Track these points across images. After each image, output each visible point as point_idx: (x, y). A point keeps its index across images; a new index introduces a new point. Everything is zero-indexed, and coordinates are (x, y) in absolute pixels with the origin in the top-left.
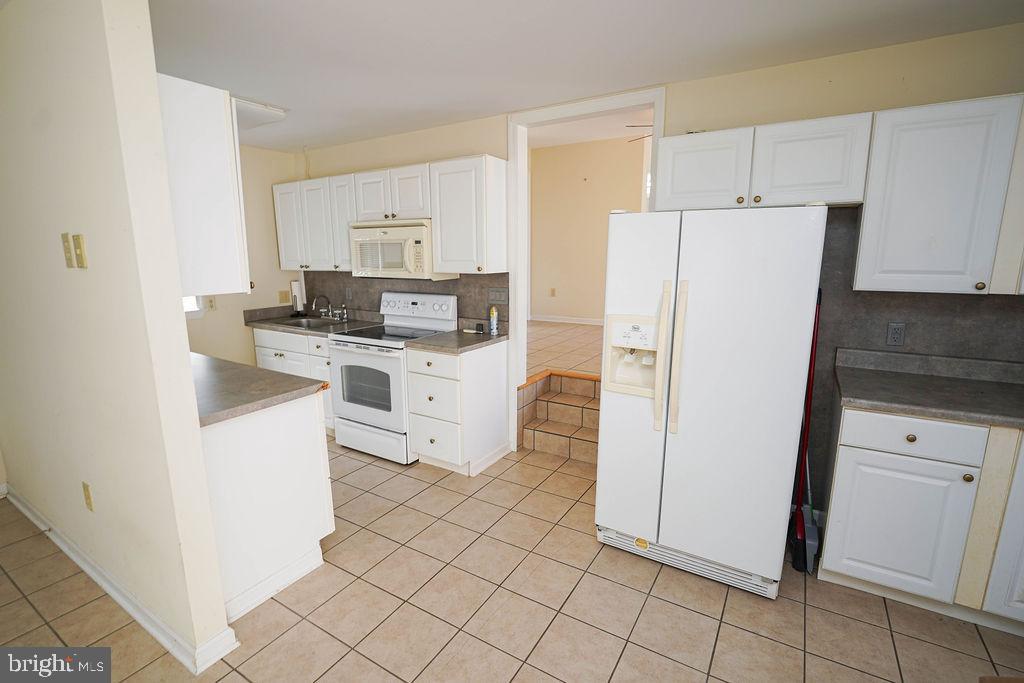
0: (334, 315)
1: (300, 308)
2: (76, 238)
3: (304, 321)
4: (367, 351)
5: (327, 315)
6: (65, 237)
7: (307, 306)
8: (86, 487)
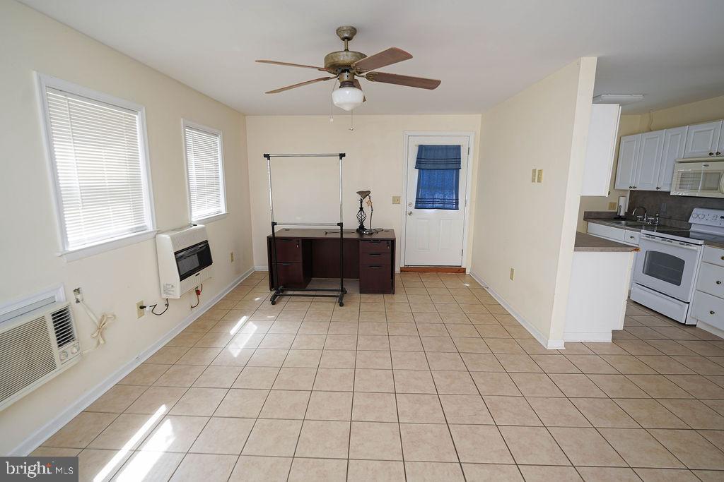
0: (647, 221)
1: (622, 214)
2: (540, 171)
3: (623, 222)
4: (670, 243)
5: (642, 219)
6: (534, 171)
7: (628, 214)
8: (512, 270)
